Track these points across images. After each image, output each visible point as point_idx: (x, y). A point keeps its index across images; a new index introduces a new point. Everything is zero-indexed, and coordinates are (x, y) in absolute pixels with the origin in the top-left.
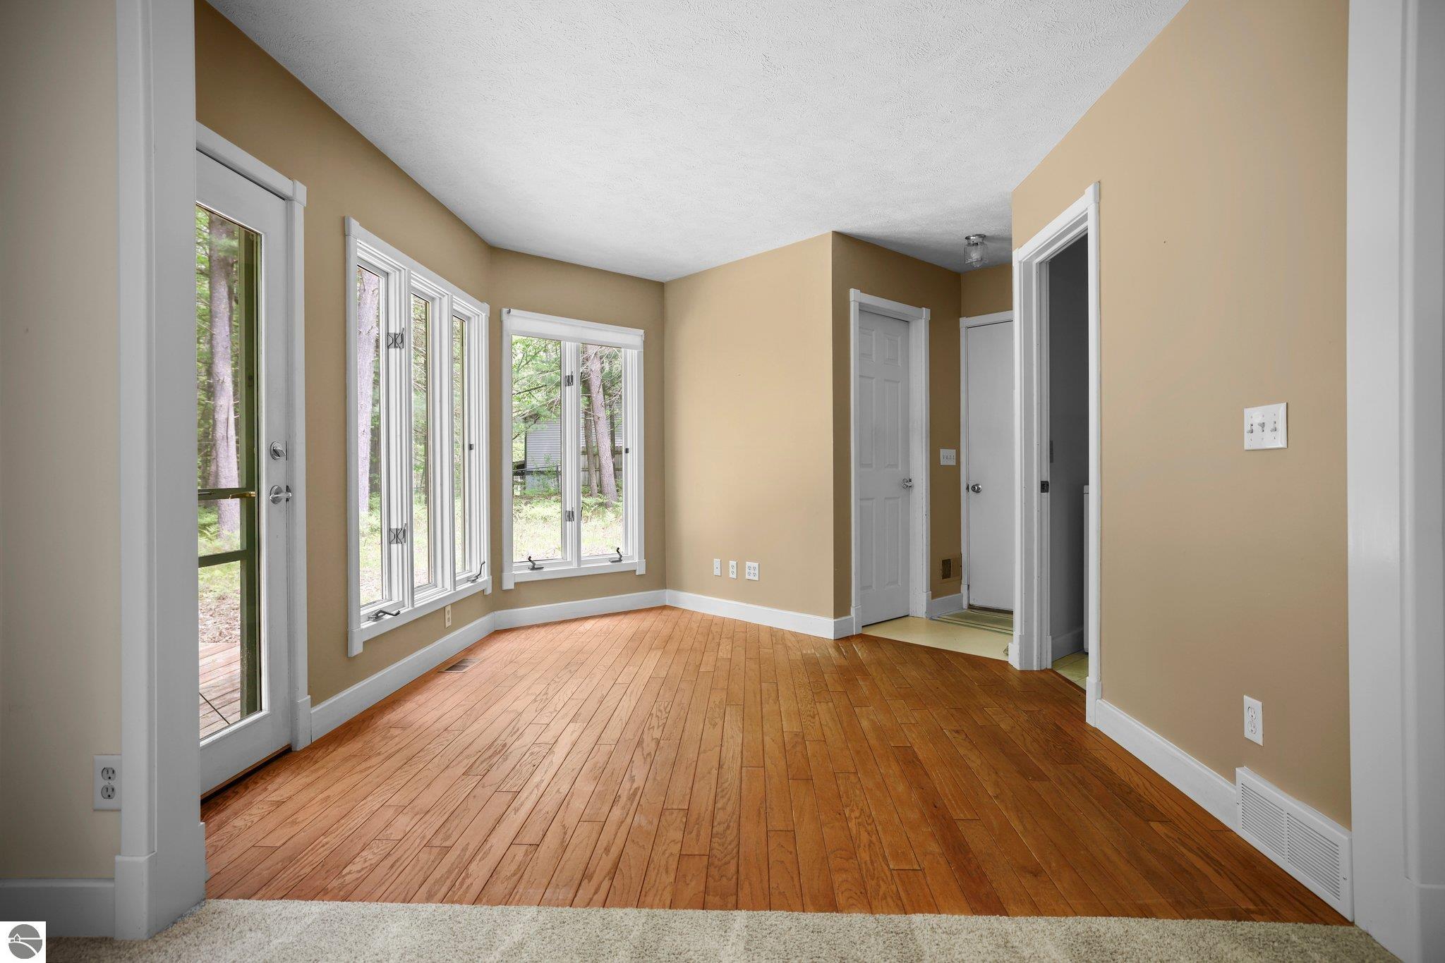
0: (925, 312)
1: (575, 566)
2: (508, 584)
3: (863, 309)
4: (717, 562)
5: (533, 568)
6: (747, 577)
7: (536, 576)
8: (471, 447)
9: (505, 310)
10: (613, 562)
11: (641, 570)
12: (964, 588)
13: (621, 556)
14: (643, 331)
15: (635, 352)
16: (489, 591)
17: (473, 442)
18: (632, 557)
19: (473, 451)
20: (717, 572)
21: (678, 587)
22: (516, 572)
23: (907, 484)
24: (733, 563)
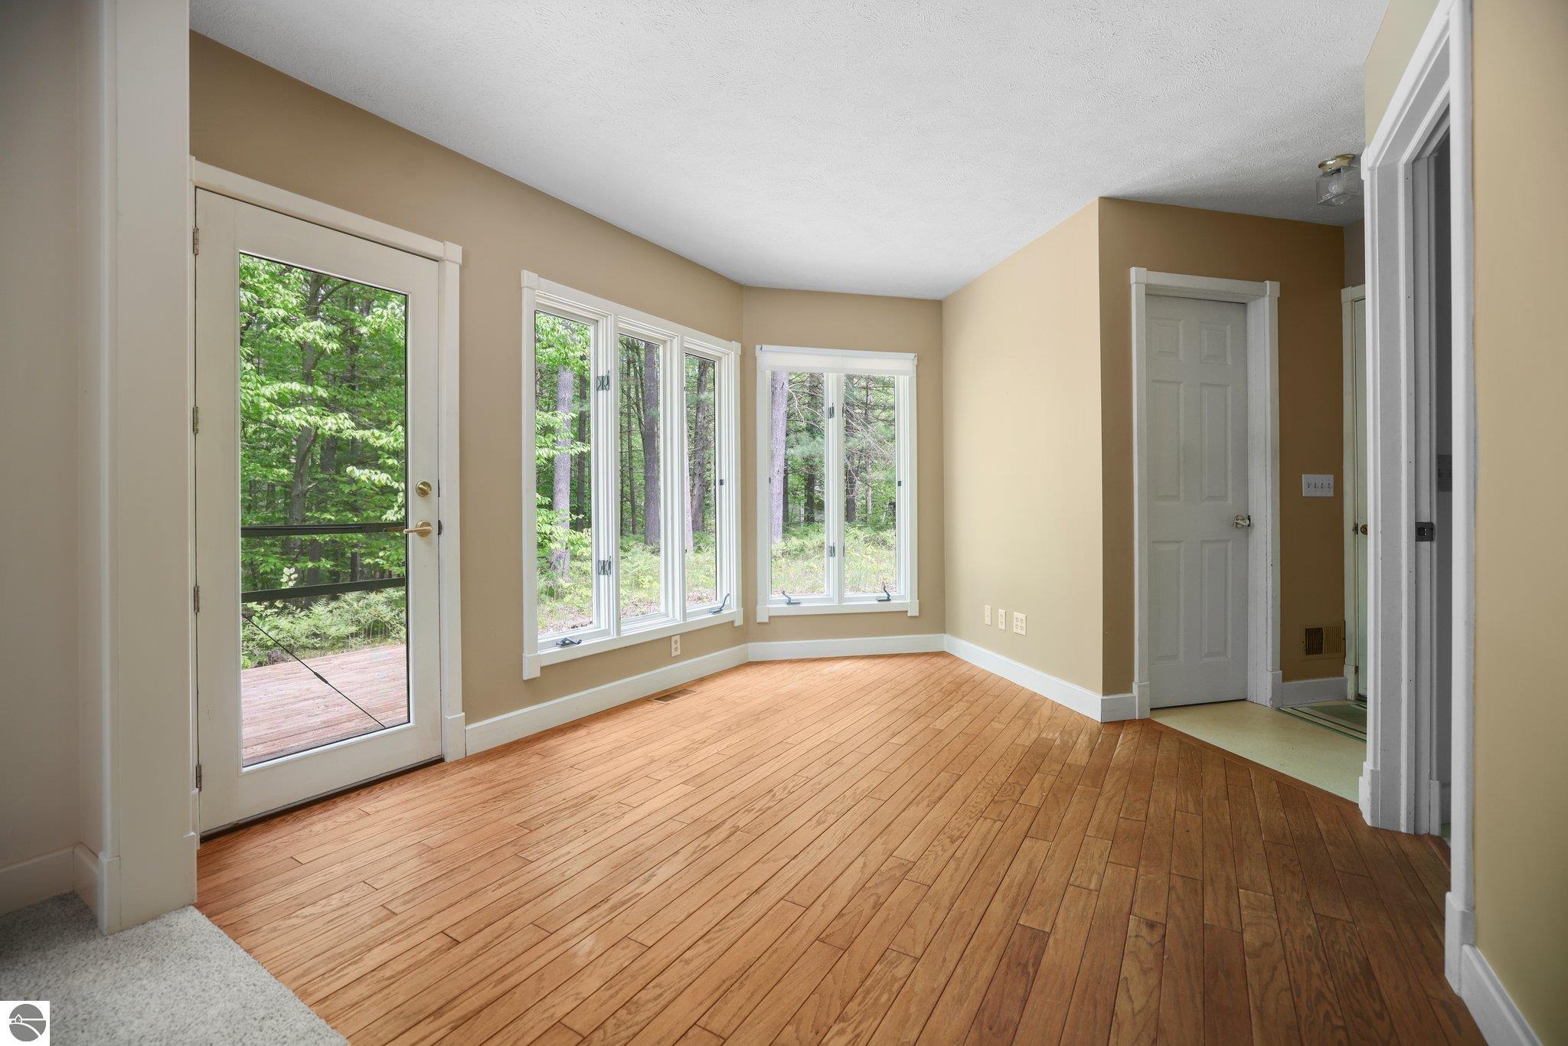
0: (1271, 289)
1: (836, 603)
2: (763, 617)
3: (1152, 294)
4: (987, 608)
5: (789, 603)
6: (1015, 630)
7: (793, 611)
8: (721, 482)
9: (758, 347)
10: (879, 601)
11: (914, 611)
12: (1349, 671)
13: (889, 595)
14: (913, 355)
15: (907, 378)
16: (739, 622)
17: (723, 478)
18: (903, 597)
19: (724, 486)
20: (988, 621)
21: (956, 633)
22: (772, 603)
23: (1243, 523)
24: (1002, 612)
